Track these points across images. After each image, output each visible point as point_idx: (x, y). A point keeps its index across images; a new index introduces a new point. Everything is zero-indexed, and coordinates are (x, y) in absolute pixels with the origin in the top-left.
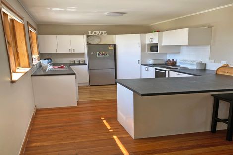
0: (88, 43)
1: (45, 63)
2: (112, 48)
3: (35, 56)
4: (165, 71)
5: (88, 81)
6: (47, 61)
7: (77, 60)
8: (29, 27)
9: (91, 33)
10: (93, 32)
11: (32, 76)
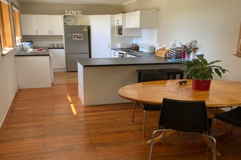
0: (65, 23)
1: (26, 45)
2: (86, 30)
3: (18, 38)
4: (124, 54)
5: (65, 67)
6: (28, 43)
7: (56, 43)
8: (13, 7)
9: (68, 13)
10: (70, 12)
11: (15, 56)
